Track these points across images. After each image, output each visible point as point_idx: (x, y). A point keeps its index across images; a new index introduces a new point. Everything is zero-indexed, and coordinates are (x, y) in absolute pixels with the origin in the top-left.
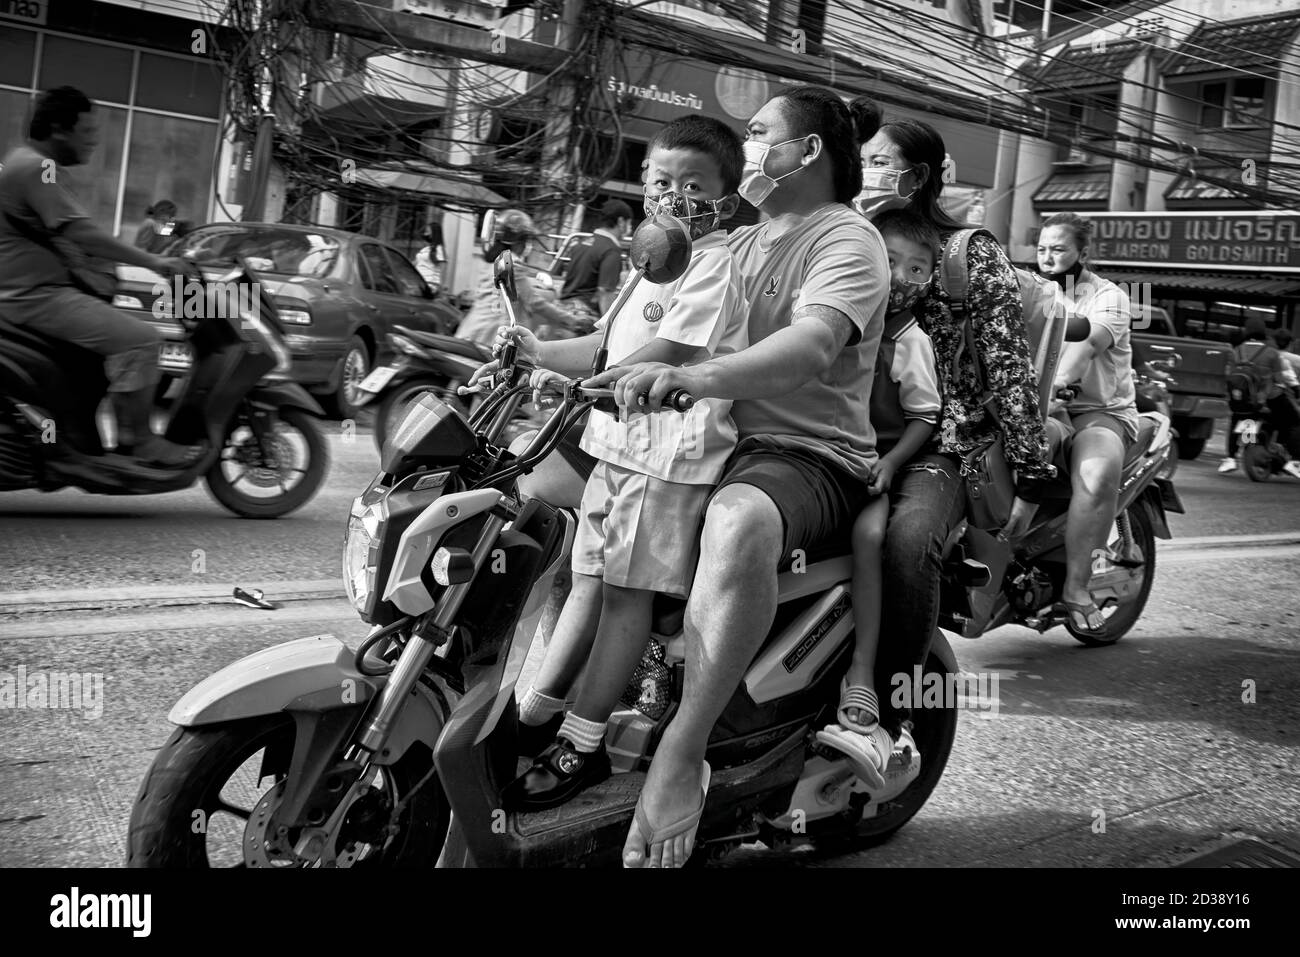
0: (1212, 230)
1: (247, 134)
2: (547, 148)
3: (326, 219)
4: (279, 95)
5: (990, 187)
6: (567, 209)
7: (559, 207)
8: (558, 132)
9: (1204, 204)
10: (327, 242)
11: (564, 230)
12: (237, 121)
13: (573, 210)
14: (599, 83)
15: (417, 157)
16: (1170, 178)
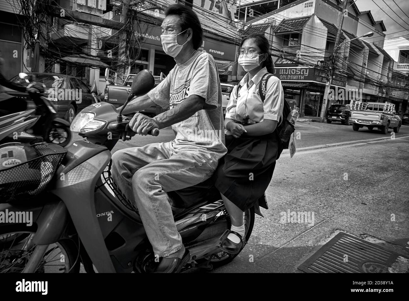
0: (286, 72)
1: (32, 47)
2: (119, 51)
3: (57, 71)
4: (40, 35)
5: (234, 61)
6: (126, 68)
7: (124, 67)
8: (123, 46)
9: (284, 65)
10: (60, 78)
11: (126, 73)
12: (28, 43)
13: (128, 68)
14: (133, 33)
15: (83, 53)
16: (277, 58)
